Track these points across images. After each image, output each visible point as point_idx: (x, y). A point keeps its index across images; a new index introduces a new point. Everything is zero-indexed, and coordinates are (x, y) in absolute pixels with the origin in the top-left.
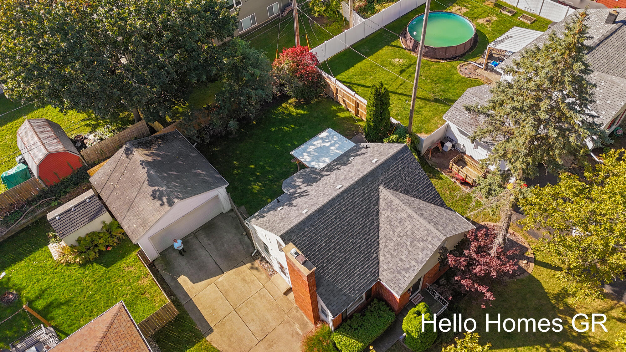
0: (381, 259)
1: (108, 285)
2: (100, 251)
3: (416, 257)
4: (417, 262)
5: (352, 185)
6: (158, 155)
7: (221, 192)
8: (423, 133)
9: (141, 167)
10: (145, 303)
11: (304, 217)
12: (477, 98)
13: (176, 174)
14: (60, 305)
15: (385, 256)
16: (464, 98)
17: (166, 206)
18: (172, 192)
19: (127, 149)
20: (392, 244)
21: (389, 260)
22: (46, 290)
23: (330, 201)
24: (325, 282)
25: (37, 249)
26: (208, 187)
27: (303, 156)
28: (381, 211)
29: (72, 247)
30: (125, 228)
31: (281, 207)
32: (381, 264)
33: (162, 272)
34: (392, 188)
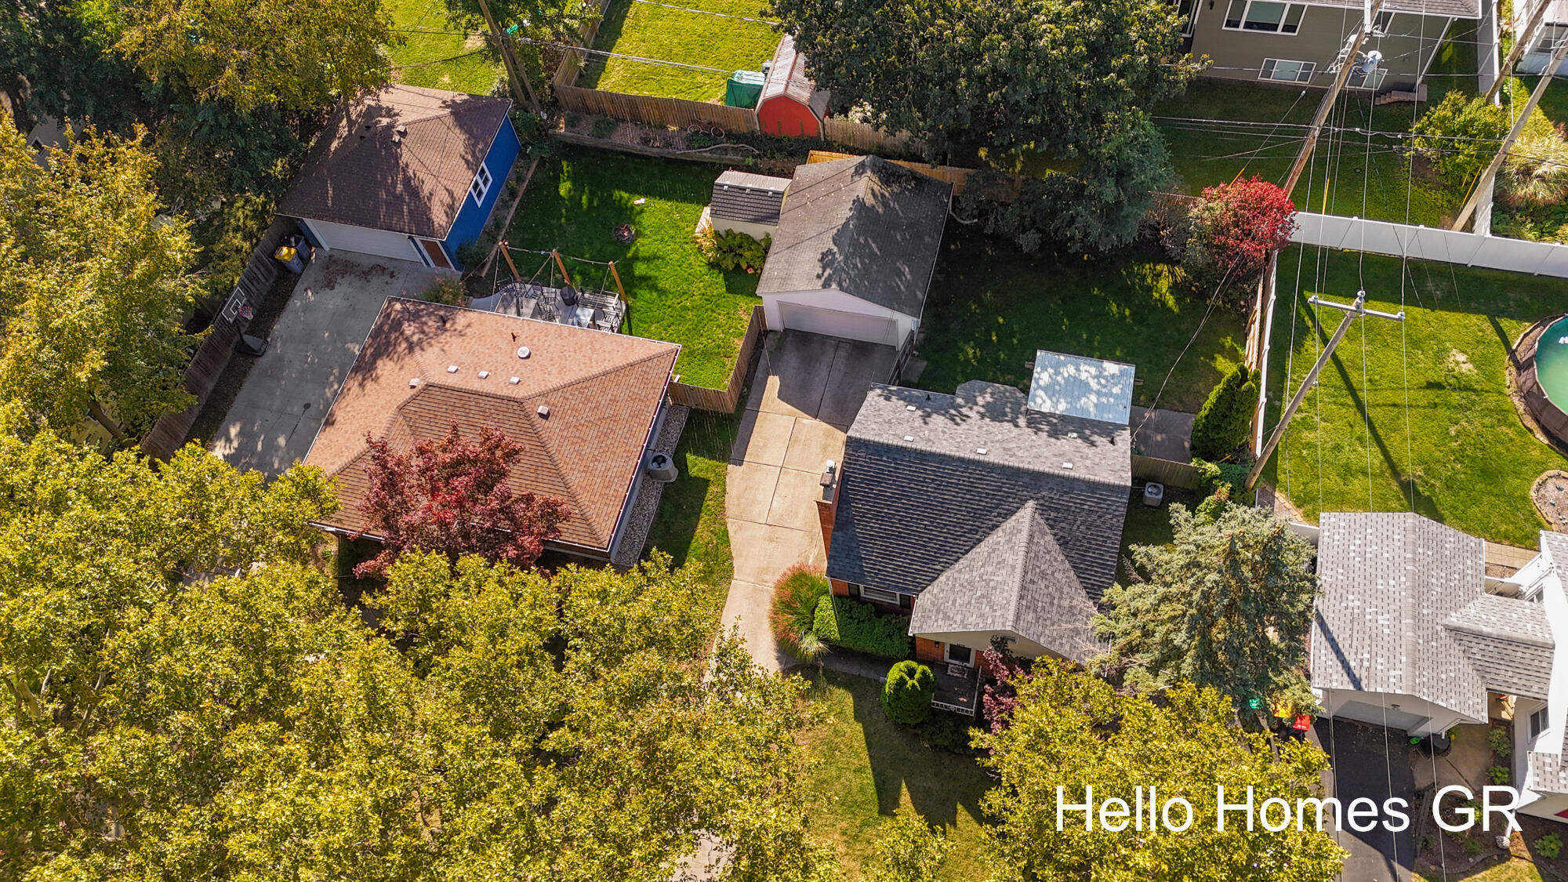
0: (942, 578)
1: (709, 312)
2: (738, 266)
3: (967, 614)
4: (962, 621)
5: (994, 464)
6: (885, 204)
7: (906, 324)
8: (1301, 511)
9: (850, 205)
10: (718, 369)
11: (900, 444)
12: (1403, 539)
13: (876, 250)
14: (654, 288)
15: (948, 580)
16: (1386, 519)
17: (820, 282)
18: (843, 269)
19: (862, 165)
20: (967, 576)
21: (947, 588)
22: (659, 258)
23: (944, 455)
24: (850, 532)
25: (692, 202)
26: (891, 300)
27: (1044, 369)
28: (1000, 529)
29: (717, 234)
30: (767, 266)
31: (914, 408)
32: (936, 583)
33: (765, 352)
34: (1047, 519)
